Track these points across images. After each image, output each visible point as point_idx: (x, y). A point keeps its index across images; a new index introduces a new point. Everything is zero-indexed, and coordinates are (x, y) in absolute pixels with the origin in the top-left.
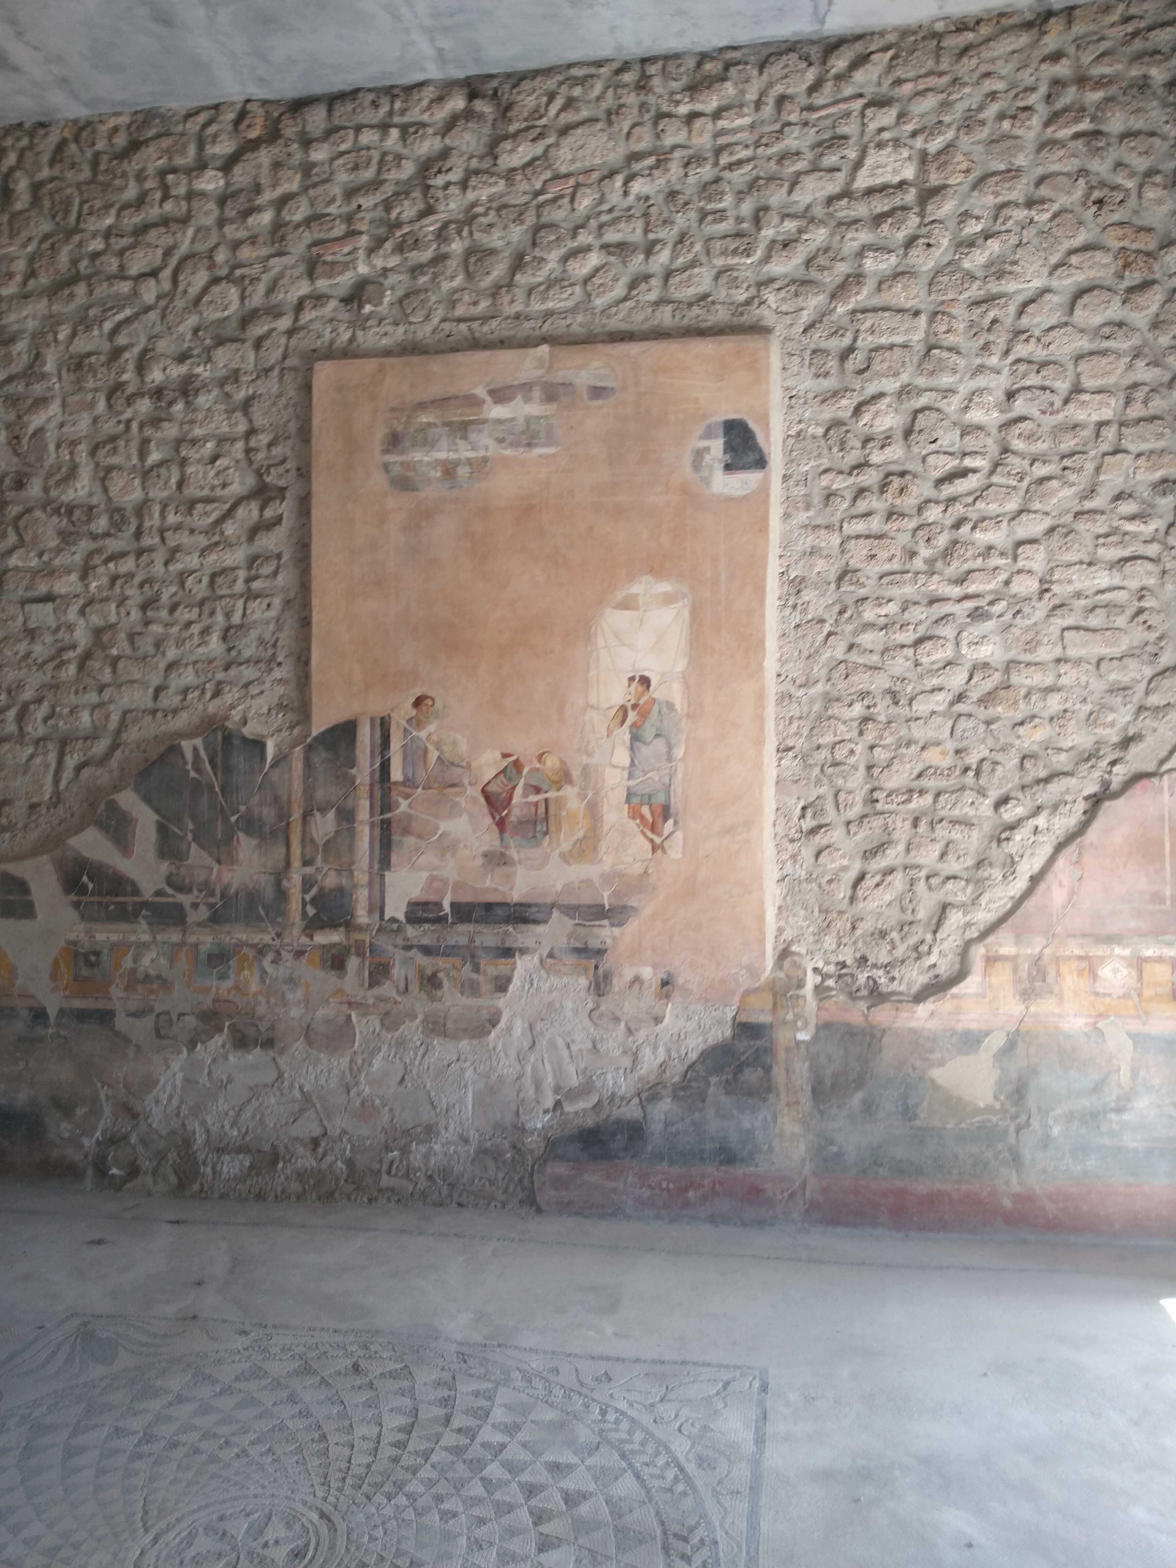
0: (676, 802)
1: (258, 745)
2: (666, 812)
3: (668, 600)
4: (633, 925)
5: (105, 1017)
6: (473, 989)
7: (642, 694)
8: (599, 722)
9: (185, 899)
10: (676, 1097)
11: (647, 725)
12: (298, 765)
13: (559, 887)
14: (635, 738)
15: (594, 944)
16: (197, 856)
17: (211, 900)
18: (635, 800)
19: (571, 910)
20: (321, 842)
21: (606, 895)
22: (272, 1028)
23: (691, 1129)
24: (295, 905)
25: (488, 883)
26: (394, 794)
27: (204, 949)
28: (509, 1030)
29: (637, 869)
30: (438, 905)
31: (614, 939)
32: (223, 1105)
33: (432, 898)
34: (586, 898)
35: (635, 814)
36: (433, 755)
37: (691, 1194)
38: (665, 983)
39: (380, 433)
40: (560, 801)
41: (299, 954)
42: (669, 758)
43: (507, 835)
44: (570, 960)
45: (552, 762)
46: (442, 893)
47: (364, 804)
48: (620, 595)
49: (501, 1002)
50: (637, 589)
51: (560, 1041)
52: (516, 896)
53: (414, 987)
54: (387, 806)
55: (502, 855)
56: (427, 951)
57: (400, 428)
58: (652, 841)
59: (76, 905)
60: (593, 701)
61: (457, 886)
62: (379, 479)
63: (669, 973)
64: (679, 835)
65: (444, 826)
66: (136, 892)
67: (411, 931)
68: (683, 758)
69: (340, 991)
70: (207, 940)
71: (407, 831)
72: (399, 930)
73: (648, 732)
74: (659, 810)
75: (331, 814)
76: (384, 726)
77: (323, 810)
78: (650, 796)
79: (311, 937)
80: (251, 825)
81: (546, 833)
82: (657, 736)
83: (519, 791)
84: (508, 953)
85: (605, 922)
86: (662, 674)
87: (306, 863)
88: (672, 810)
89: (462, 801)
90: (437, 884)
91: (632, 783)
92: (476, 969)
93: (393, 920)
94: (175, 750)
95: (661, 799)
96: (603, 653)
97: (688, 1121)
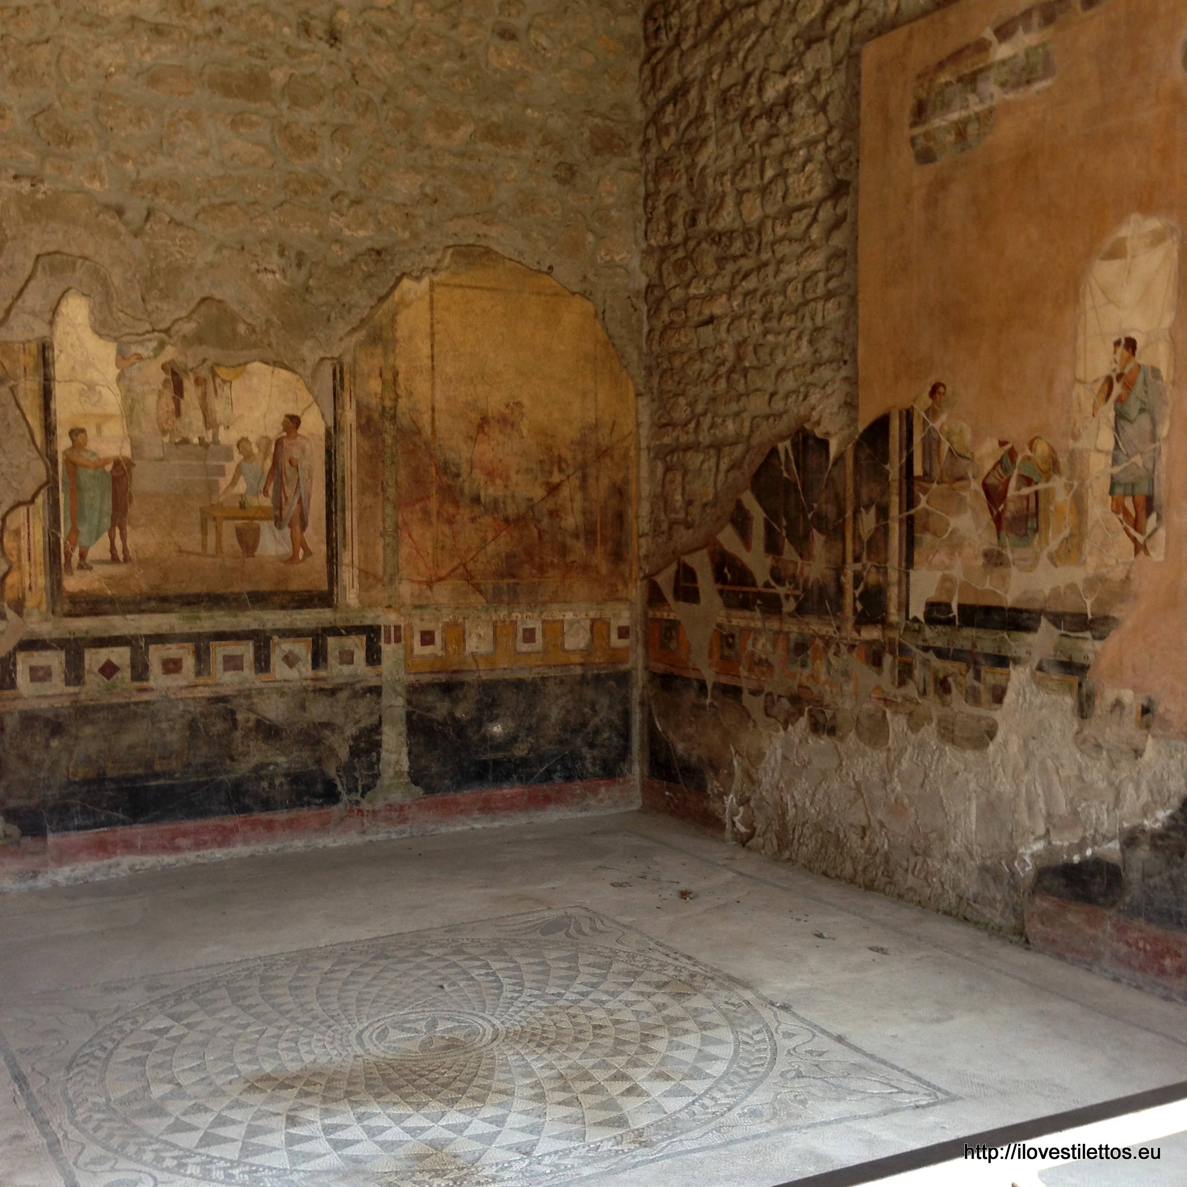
0: (1160, 492)
1: (824, 444)
2: (1149, 505)
3: (1157, 239)
4: (1114, 639)
5: (737, 691)
6: (974, 697)
7: (1127, 361)
8: (1085, 396)
9: (781, 590)
10: (1154, 846)
11: (1133, 397)
12: (850, 462)
13: (1047, 592)
14: (1120, 416)
15: (1078, 659)
16: (789, 552)
17: (797, 593)
18: (1119, 491)
19: (1057, 619)
20: (865, 538)
21: (1089, 602)
22: (834, 717)
23: (1168, 886)
24: (848, 600)
25: (988, 586)
26: (916, 488)
27: (793, 637)
28: (1005, 744)
29: (1118, 574)
30: (948, 606)
31: (1096, 653)
32: (803, 784)
33: (944, 599)
34: (1069, 606)
35: (1119, 508)
36: (945, 446)
37: (1167, 962)
38: (1146, 711)
39: (910, 103)
40: (1049, 492)
41: (851, 648)
42: (1154, 438)
43: (1003, 533)
44: (1056, 675)
45: (1042, 448)
46: (950, 592)
47: (895, 499)
48: (1108, 243)
49: (998, 715)
50: (1124, 232)
51: (1049, 763)
52: (1009, 599)
53: (931, 689)
54: (910, 502)
55: (1000, 554)
56: (941, 654)
57: (923, 95)
58: (1134, 540)
59: (721, 592)
60: (1080, 375)
61: (965, 587)
62: (907, 154)
63: (1150, 700)
64: (1162, 532)
65: (954, 522)
66: (754, 584)
67: (929, 632)
68: (1168, 437)
69: (878, 687)
70: (793, 628)
71: (925, 529)
72: (919, 631)
73: (1133, 409)
74: (1141, 501)
75: (873, 511)
76: (908, 416)
77: (867, 508)
78: (1133, 485)
79: (859, 632)
80: (820, 521)
81: (1036, 530)
82: (1142, 411)
83: (1013, 483)
84: (1002, 661)
85: (1088, 634)
86: (1148, 334)
87: (857, 559)
88: (1156, 502)
89: (967, 494)
90: (948, 584)
91: (1116, 470)
92: (978, 677)
93: (916, 620)
94: (774, 451)
95: (1143, 489)
96: (1091, 315)
97: (1166, 876)
